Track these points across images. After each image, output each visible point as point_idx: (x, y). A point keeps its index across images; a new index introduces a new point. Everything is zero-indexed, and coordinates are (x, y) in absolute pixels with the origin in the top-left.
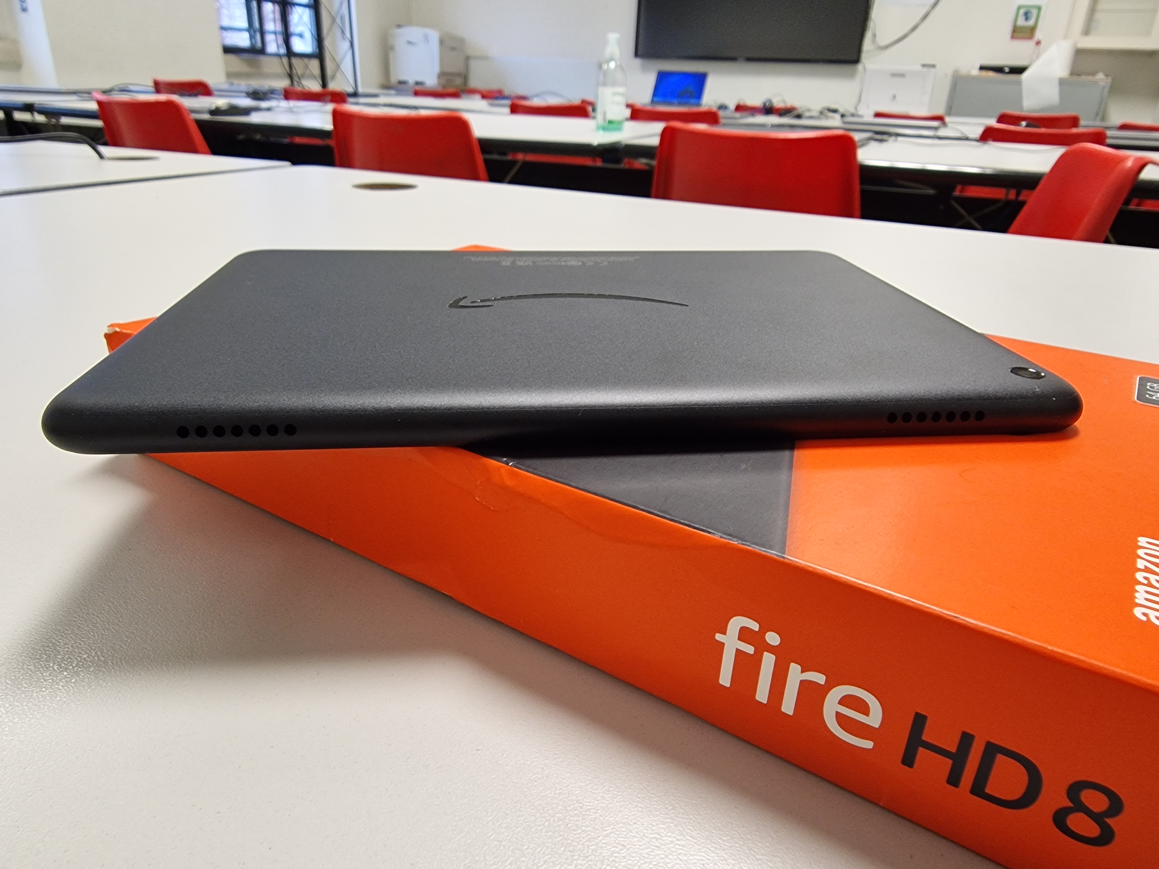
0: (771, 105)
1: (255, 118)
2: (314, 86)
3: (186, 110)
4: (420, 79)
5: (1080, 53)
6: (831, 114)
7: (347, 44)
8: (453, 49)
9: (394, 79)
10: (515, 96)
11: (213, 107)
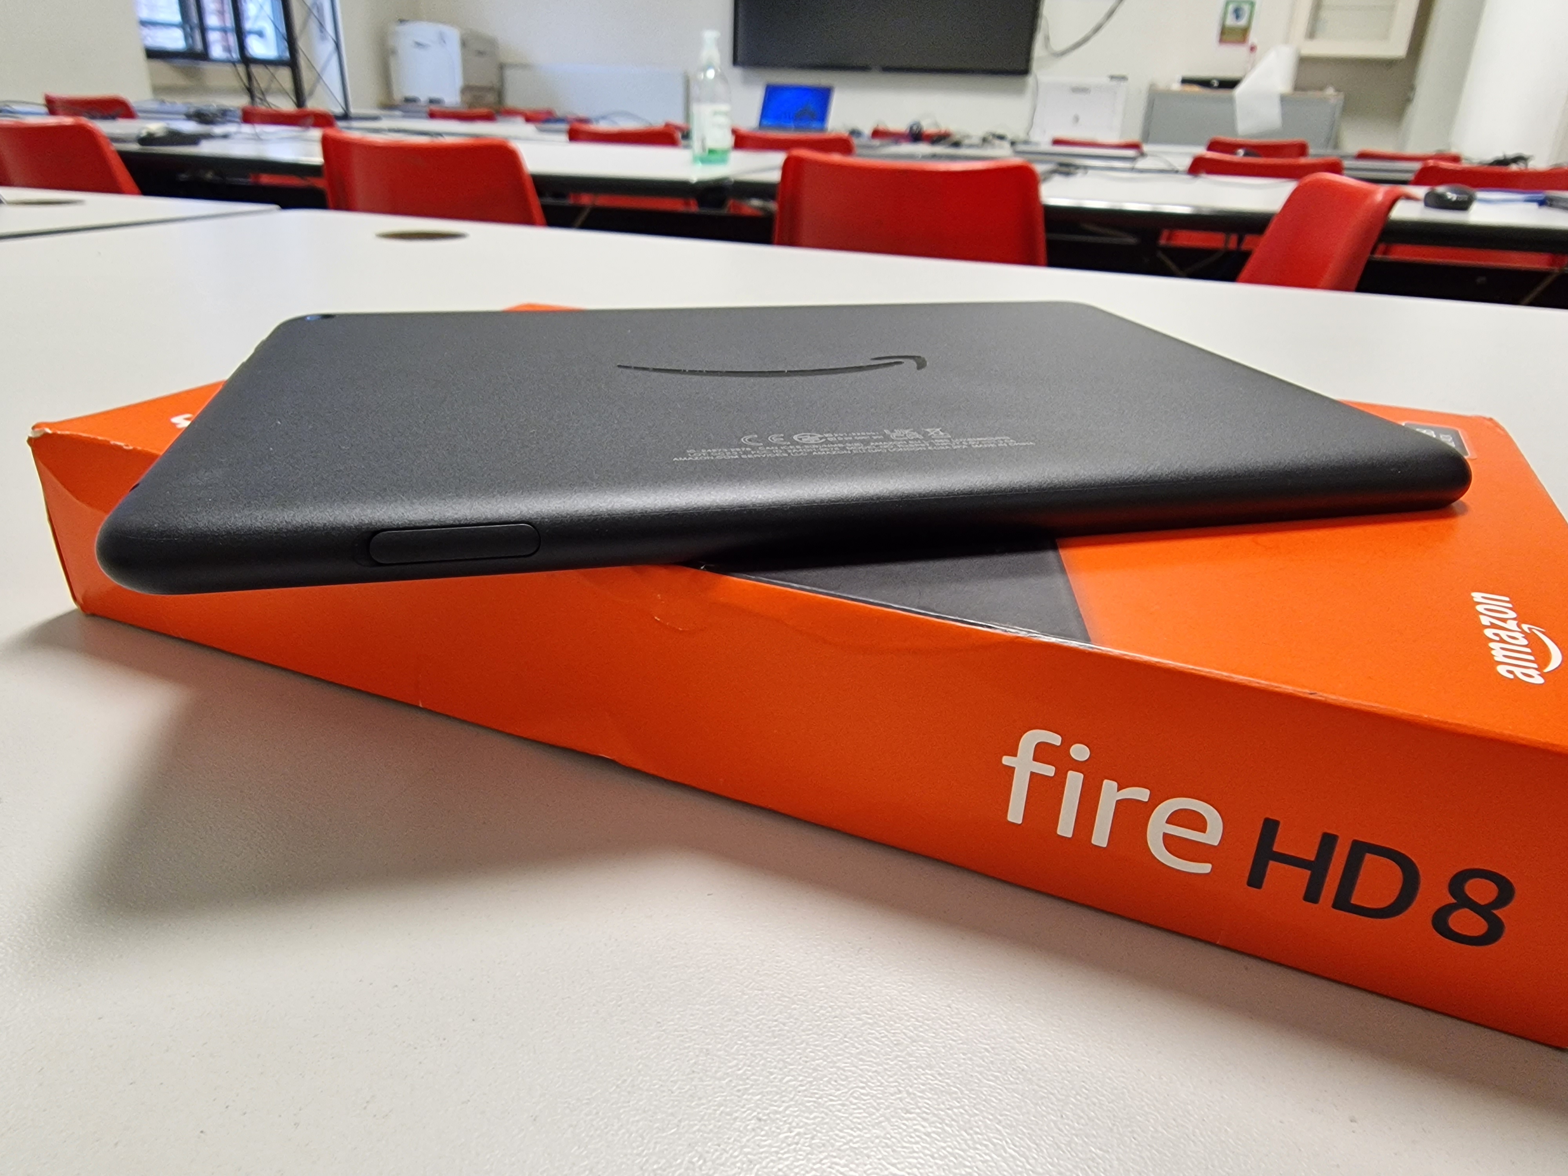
0: (919, 130)
1: (206, 149)
2: (286, 105)
3: (104, 137)
4: (435, 95)
5: (1304, 62)
6: (997, 142)
7: (330, 46)
8: (480, 53)
9: (398, 95)
10: (574, 119)
11: (144, 133)
